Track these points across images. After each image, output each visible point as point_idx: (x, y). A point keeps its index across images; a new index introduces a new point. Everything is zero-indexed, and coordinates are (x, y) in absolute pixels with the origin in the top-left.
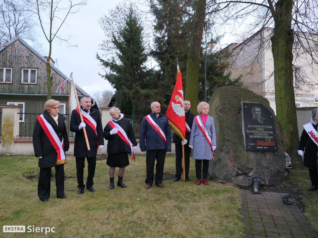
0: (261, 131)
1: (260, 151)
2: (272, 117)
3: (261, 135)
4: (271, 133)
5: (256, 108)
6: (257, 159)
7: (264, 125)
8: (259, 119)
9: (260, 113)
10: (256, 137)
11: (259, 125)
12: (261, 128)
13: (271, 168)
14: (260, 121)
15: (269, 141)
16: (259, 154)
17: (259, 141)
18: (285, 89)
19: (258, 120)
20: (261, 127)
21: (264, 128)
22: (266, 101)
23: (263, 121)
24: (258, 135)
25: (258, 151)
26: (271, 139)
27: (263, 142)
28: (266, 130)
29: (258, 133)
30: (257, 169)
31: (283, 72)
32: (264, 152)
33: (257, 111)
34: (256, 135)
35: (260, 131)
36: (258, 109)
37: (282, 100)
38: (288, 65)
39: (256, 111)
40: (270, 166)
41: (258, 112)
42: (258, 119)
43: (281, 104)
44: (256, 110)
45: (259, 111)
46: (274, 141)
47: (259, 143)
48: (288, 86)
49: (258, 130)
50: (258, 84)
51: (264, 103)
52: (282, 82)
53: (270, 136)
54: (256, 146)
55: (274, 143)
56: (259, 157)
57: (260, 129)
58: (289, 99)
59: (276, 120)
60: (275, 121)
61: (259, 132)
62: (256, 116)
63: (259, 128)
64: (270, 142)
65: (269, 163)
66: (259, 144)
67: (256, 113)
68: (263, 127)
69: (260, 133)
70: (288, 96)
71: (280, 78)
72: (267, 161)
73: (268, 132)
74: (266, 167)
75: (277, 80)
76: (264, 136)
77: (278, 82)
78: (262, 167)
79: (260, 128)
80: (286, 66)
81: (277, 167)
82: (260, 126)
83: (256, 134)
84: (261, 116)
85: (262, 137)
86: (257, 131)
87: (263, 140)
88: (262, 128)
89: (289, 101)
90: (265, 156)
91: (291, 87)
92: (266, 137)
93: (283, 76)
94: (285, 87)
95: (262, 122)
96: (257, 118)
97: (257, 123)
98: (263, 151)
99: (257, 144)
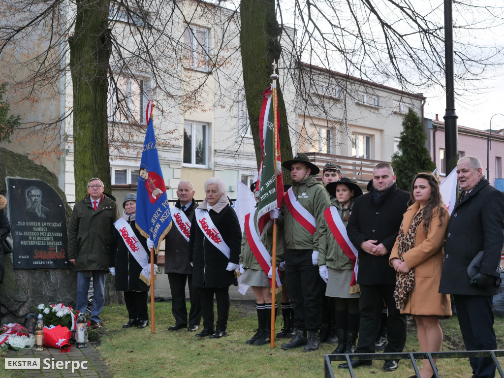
0: (42, 232)
1: (38, 269)
2: (60, 206)
3: (42, 240)
4: (59, 236)
5: (32, 189)
6: (34, 284)
7: (47, 220)
8: (39, 211)
9: (39, 199)
10: (32, 244)
11: (38, 221)
12: (41, 226)
13: (59, 298)
14: (39, 214)
15: (55, 250)
16: (37, 274)
17: (37, 250)
18: (92, 149)
19: (36, 213)
20: (41, 224)
21: (47, 227)
22: (51, 175)
23: (44, 214)
24: (36, 240)
25: (35, 269)
26: (58, 246)
27: (45, 252)
28: (51, 230)
29: (37, 236)
30: (33, 301)
31: (89, 114)
32: (47, 271)
33: (35, 196)
34: (32, 240)
35: (39, 232)
36: (36, 192)
37: (87, 172)
38: (98, 101)
39: (32, 196)
40: (56, 295)
41: (37, 198)
42: (37, 210)
43: (83, 180)
44: (33, 192)
45: (38, 196)
46: (63, 250)
47: (38, 254)
48: (98, 143)
49: (36, 231)
50: (44, 125)
51: (48, 180)
52: (87, 135)
53: (58, 241)
54: (32, 259)
55: (64, 253)
56: (37, 280)
57: (39, 229)
58: (99, 169)
59: (69, 212)
60: (67, 214)
61: (38, 234)
62: (33, 205)
63: (37, 227)
64: (57, 251)
65: (55, 290)
66: (37, 257)
67: (33, 199)
68: (45, 224)
69: (39, 236)
70: (96, 163)
71: (83, 125)
72: (50, 286)
73: (54, 234)
74: (50, 298)
75: (78, 130)
76: (46, 241)
77: (80, 135)
78: (42, 297)
79: (39, 227)
80: (95, 102)
81: (68, 297)
82: (39, 224)
83: (32, 238)
84: (41, 204)
85: (43, 244)
86: (34, 232)
87: (45, 248)
88: (43, 227)
89: (98, 173)
90: (48, 278)
91: (102, 145)
92: (50, 243)
93: (89, 122)
94: (93, 145)
95: (43, 216)
96: (35, 209)
97: (34, 217)
98: (45, 269)
99: (34, 257)
